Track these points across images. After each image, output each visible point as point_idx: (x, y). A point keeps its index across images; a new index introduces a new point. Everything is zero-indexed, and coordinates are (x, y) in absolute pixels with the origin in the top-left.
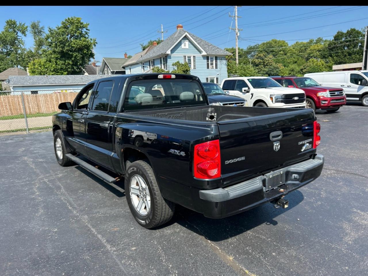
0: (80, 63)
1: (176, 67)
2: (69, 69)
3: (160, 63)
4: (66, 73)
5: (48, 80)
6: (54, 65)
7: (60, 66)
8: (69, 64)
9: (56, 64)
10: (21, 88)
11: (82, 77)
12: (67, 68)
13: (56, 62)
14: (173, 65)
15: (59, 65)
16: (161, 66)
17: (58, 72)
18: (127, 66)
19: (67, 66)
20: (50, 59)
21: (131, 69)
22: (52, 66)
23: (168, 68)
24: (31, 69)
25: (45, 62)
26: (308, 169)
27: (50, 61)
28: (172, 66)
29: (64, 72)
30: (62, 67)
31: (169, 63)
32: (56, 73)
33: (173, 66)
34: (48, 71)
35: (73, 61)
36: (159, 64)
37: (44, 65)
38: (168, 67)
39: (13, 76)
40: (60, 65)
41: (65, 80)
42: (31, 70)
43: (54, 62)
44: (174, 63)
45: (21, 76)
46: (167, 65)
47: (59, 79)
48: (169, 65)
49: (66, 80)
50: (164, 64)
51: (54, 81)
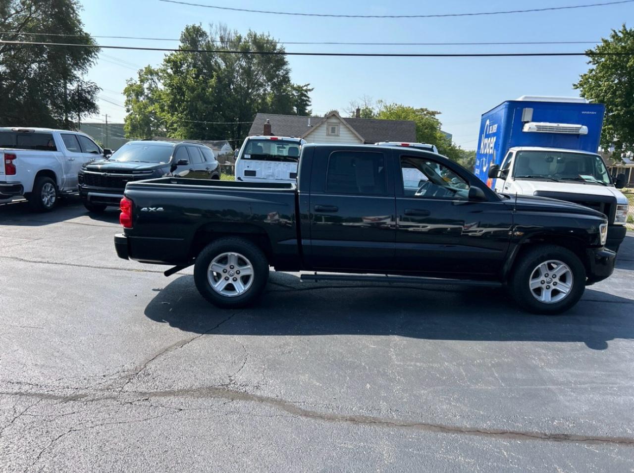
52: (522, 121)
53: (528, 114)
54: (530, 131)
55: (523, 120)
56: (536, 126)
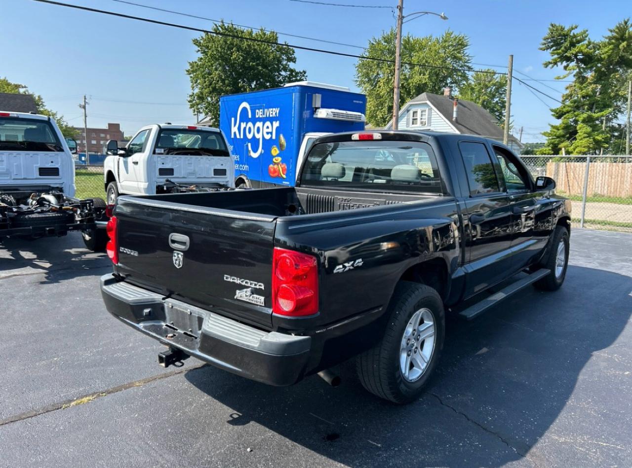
52: (313, 106)
53: (318, 100)
54: (327, 117)
55: (315, 105)
56: (332, 112)
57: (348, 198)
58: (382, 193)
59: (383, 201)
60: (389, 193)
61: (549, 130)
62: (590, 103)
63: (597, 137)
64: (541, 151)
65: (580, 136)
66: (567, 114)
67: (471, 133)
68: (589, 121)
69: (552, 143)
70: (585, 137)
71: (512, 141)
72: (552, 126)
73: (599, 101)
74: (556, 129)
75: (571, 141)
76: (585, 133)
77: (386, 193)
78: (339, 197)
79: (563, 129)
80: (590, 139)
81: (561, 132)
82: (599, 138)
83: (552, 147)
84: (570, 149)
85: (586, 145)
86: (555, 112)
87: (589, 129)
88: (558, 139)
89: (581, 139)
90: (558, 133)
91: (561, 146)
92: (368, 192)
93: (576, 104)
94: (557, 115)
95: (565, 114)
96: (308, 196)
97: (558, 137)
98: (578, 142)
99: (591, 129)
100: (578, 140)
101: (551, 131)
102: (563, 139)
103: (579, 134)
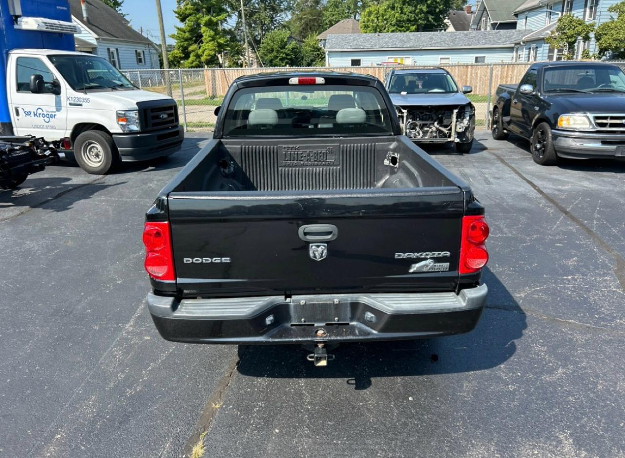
0: (440, 9)
1: (618, 14)
2: (420, 20)
3: (583, 6)
4: (414, 28)
5: (379, 41)
6: (397, 15)
7: (406, 16)
8: (421, 11)
9: (402, 13)
10: (340, 54)
11: (434, 35)
12: (417, 18)
13: (402, 9)
14: (610, 10)
15: (405, 14)
16: (585, 12)
17: (402, 27)
18: (522, 12)
19: (417, 15)
20: (393, 5)
21: (528, 19)
22: (395, 16)
23: (597, 17)
24: (364, 22)
25: (385, 10)
26: (398, 311)
27: (393, 8)
28: (608, 13)
29: (411, 26)
30: (409, 18)
31: (603, 6)
32: (399, 28)
33: (611, 12)
34: (386, 26)
35: (428, 6)
36: (582, 8)
37: (383, 14)
38: (598, 14)
39: (333, 35)
40: (407, 14)
41: (403, 40)
42: (363, 24)
43: (399, 9)
44: (614, 5)
45: (343, 35)
46: (598, 10)
47: (396, 39)
48: (602, 10)
49: (405, 41)
50: (591, 8)
51: (386, 44)
52: (12, 14)
53: (16, 5)
55: (14, 12)
57: (295, 146)
58: (332, 137)
59: (337, 146)
60: (339, 137)
61: (176, 32)
62: (207, 7)
63: (219, 41)
64: (172, 54)
65: (205, 39)
66: (190, 17)
67: (108, 36)
68: (210, 24)
69: (182, 46)
70: (210, 41)
71: (149, 44)
72: (178, 29)
73: (215, 5)
74: (182, 32)
75: (199, 44)
76: (209, 37)
77: (335, 137)
78: (284, 146)
79: (189, 32)
80: (215, 42)
81: (187, 35)
82: (221, 41)
83: (182, 50)
84: (200, 52)
85: (212, 48)
86: (178, 14)
87: (212, 33)
88: (187, 42)
89: (207, 43)
90: (185, 36)
91: (191, 48)
92: (315, 137)
93: (196, 7)
94: (181, 17)
95: (188, 17)
96: (241, 148)
97: (186, 40)
98: (205, 45)
99: (214, 33)
100: (204, 43)
101: (178, 33)
102: (191, 42)
103: (204, 37)
